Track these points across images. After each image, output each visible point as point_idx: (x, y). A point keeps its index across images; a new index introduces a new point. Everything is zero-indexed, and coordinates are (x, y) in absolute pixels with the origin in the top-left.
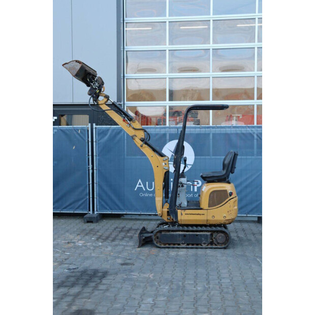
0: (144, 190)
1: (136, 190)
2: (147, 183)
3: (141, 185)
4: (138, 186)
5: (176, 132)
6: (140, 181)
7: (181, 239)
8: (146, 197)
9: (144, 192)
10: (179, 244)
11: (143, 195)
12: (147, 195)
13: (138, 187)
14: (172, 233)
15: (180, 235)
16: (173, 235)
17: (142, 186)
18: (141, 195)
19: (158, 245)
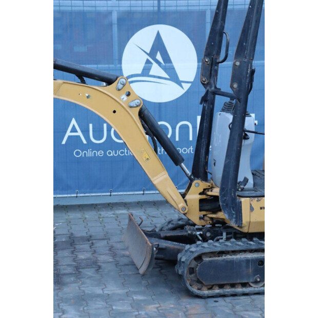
0: (85, 142)
1: (64, 142)
2: (91, 126)
3: (77, 132)
4: (68, 133)
5: (156, 8)
6: (74, 122)
7: (250, 270)
8: (89, 158)
9: (84, 148)
10: (244, 285)
11: (82, 154)
12: (90, 153)
13: (70, 137)
14: (229, 257)
15: (248, 261)
16: (232, 262)
17: (79, 133)
18: (78, 153)
19: (194, 290)
